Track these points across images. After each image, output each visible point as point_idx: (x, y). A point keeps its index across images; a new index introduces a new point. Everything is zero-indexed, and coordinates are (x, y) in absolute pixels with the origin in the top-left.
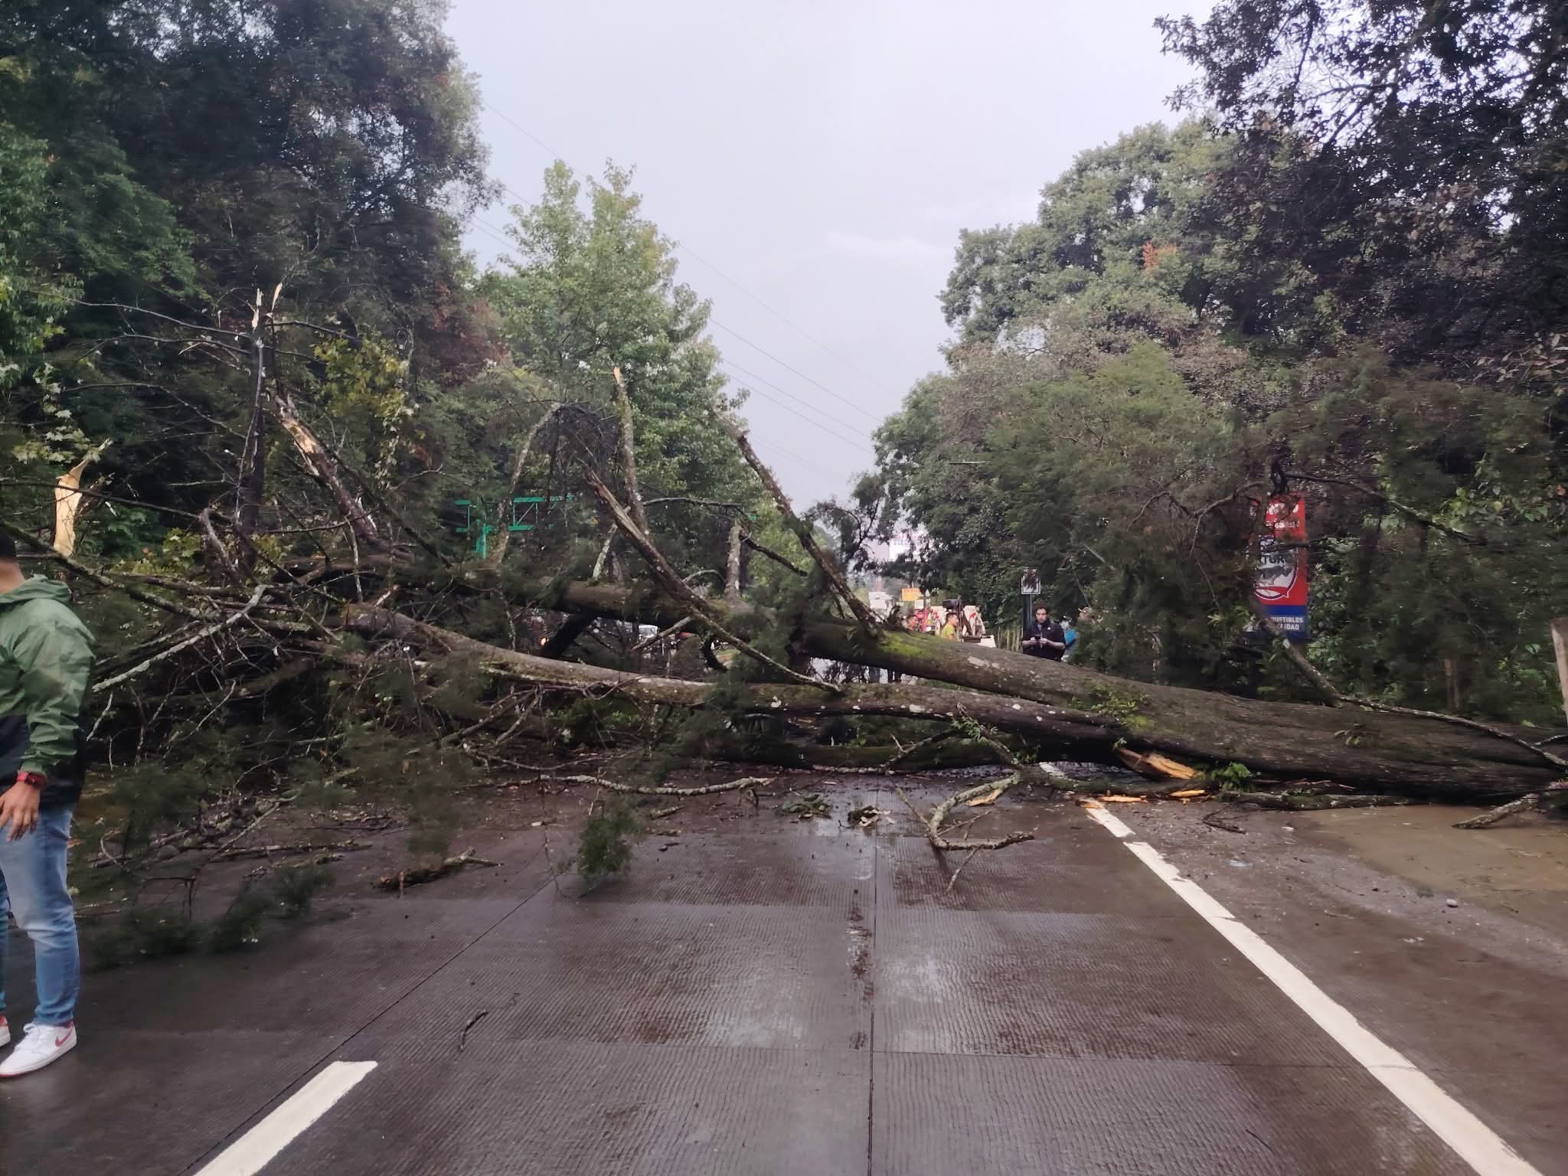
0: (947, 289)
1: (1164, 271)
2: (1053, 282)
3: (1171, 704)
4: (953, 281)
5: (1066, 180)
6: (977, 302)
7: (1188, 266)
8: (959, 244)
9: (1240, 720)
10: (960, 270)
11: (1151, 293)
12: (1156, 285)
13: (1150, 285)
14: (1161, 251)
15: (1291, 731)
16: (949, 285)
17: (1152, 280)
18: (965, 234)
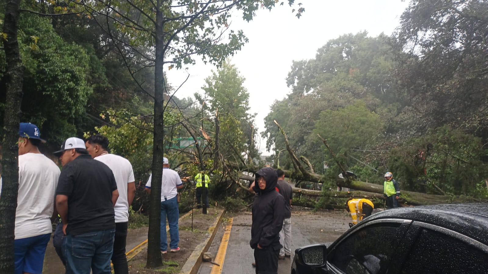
0: (288, 77)
1: (355, 76)
2: (322, 77)
3: (414, 195)
4: (289, 75)
5: (324, 47)
6: (296, 81)
7: (362, 75)
8: (292, 64)
9: (428, 198)
10: (292, 72)
11: (352, 82)
12: (353, 80)
13: (352, 80)
14: (355, 70)
15: (438, 200)
16: (288, 76)
17: (352, 79)
18: (293, 61)
